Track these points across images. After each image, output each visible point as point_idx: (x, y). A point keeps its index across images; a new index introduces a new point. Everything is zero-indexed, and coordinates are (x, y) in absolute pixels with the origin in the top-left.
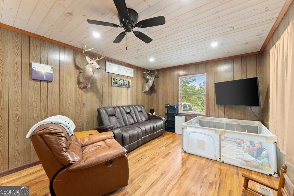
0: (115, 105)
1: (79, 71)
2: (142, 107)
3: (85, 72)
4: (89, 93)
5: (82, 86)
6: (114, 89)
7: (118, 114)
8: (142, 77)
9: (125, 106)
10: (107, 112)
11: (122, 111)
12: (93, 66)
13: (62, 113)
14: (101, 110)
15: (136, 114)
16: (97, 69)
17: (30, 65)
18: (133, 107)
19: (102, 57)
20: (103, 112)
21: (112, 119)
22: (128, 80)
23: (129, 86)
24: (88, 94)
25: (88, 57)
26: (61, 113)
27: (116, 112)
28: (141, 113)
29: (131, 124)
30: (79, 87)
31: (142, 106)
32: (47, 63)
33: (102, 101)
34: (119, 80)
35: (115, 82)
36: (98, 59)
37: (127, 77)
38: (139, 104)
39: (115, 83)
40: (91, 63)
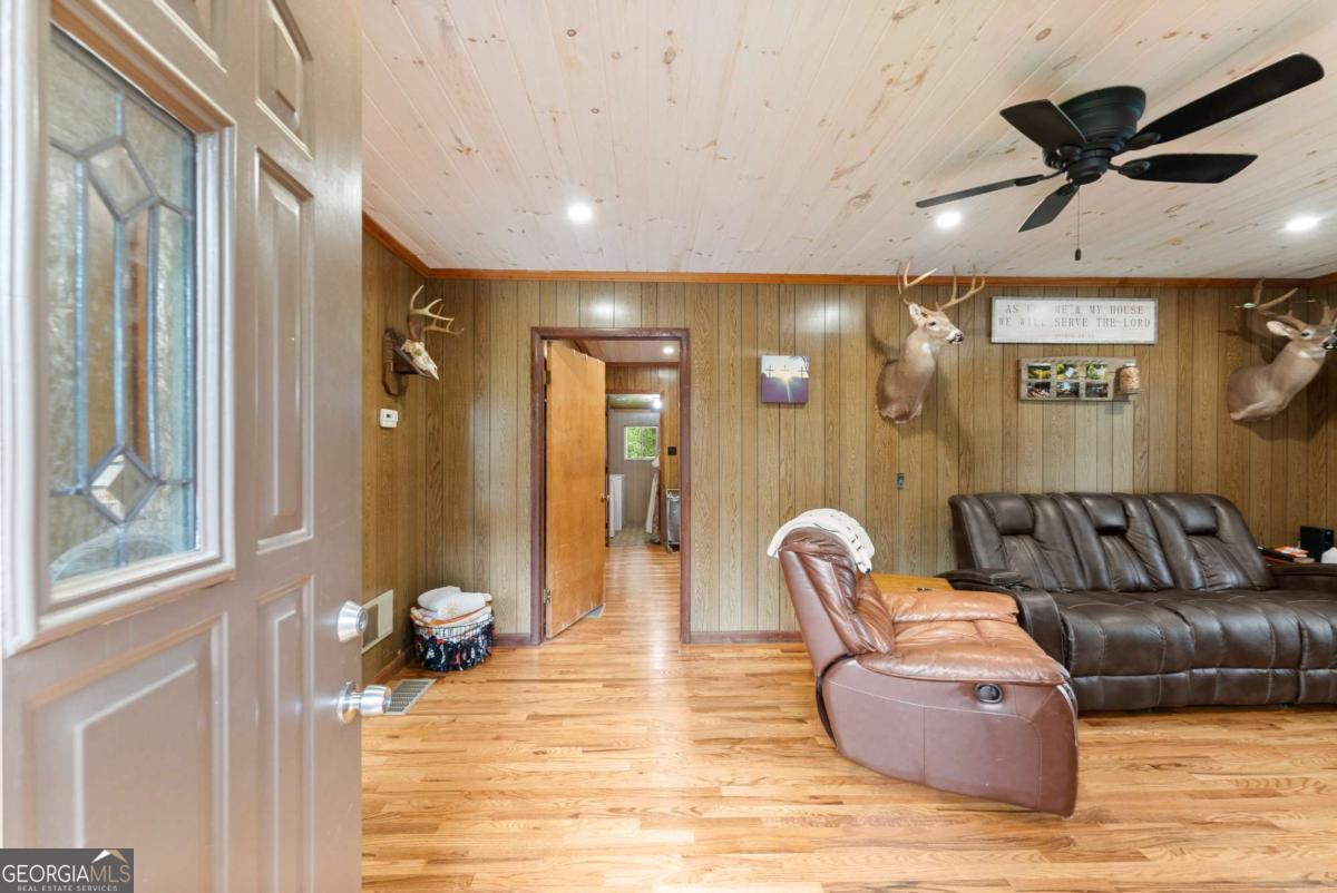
0: (1034, 485)
1: (883, 358)
2: (1221, 510)
3: (904, 361)
4: (918, 437)
5: (892, 410)
6: (1031, 415)
7: (1049, 528)
8: (1230, 333)
9: (1090, 496)
10: (990, 515)
11: (1074, 519)
12: (934, 335)
13: (831, 501)
14: (965, 505)
15: (1166, 544)
16: (951, 342)
17: (758, 362)
18: (1144, 502)
19: (973, 288)
20: (975, 514)
21: (1015, 548)
22: (1119, 362)
23: (1122, 394)
24: (916, 440)
25: (916, 306)
26: (828, 501)
27: (1041, 519)
28: (1209, 541)
29: (1128, 590)
30: (881, 415)
31: (1216, 504)
32: (794, 352)
33: (970, 469)
34: (1061, 372)
35: (1034, 381)
36: (954, 301)
37: (1110, 349)
38: (1195, 492)
39: (1038, 386)
40: (925, 325)
